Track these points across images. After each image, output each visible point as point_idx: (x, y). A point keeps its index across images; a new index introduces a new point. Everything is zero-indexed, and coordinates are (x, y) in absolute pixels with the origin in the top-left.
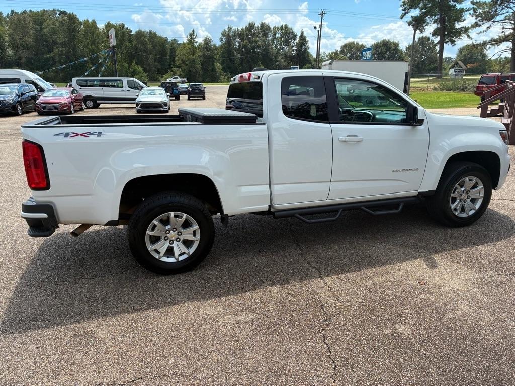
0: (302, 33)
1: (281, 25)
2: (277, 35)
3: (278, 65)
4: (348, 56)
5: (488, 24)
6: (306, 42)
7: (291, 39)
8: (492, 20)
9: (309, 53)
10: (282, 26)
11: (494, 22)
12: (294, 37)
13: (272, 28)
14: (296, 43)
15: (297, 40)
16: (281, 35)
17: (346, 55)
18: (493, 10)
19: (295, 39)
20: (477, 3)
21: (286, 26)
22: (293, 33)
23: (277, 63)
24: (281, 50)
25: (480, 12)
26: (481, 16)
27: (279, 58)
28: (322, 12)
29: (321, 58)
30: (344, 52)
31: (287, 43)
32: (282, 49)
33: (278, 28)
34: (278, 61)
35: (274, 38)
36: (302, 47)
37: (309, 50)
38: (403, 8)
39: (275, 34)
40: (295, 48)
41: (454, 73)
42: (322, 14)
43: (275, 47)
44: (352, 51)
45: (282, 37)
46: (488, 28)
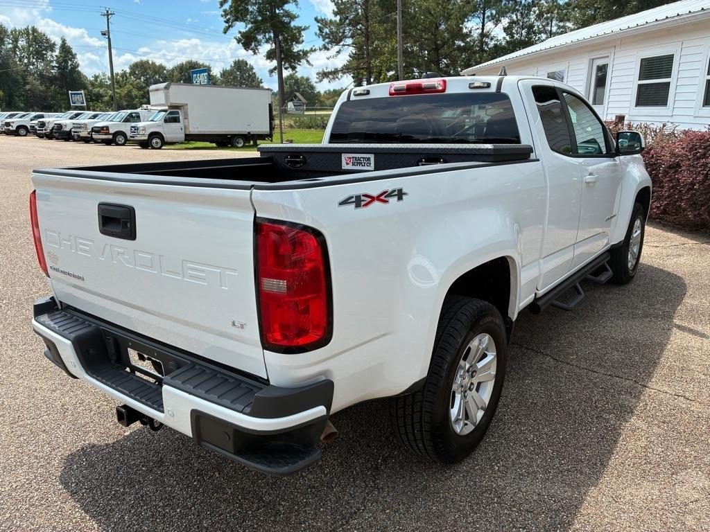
0: (64, 41)
1: (26, 27)
2: (20, 42)
3: (29, 90)
4: (142, 80)
5: (336, 48)
6: (74, 56)
7: (46, 49)
8: (341, 44)
9: (79, 73)
10: (27, 29)
11: (344, 45)
12: (51, 47)
13: (9, 31)
14: (56, 56)
15: (57, 53)
16: (27, 42)
17: (140, 79)
18: (341, 30)
19: (52, 51)
20: (322, 20)
21: (34, 30)
22: (48, 40)
23: (28, 87)
24: (31, 67)
25: (326, 33)
26: (329, 38)
27: (30, 79)
28: (107, 12)
29: (101, 81)
30: (135, 73)
31: (40, 55)
32: (33, 64)
33: (20, 31)
34: (28, 83)
35: (16, 47)
36: (66, 62)
37: (79, 69)
38: (225, 19)
39: (16, 41)
40: (54, 64)
41: (293, 107)
42: (108, 15)
43: (20, 61)
44: (148, 74)
45: (30, 46)
46: (337, 52)
